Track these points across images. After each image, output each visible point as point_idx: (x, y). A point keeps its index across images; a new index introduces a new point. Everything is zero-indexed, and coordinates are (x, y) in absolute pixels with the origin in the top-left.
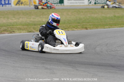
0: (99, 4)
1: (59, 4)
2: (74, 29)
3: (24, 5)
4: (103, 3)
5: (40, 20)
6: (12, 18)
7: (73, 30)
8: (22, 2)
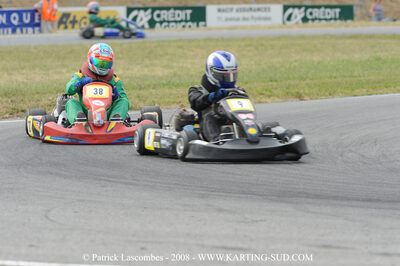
0: (317, 22)
1: (190, 23)
2: (264, 100)
5: (146, 71)
7: (260, 102)
8: (75, 17)
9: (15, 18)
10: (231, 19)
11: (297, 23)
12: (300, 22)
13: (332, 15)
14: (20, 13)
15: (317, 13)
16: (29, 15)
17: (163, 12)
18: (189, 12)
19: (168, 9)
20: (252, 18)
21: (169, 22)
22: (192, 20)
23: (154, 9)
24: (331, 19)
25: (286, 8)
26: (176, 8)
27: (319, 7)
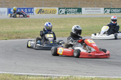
0: (114, 13)
4: (117, 12)
6: (34, 26)
8: (43, 10)
9: (26, 10)
10: (89, 12)
11: (108, 13)
12: (109, 13)
13: (118, 11)
14: (27, 9)
15: (114, 10)
16: (30, 9)
17: (69, 9)
18: (77, 9)
19: (71, 8)
20: (95, 11)
21: (71, 12)
22: (78, 12)
23: (66, 8)
24: (118, 12)
25: (105, 9)
26: (73, 8)
27: (115, 9)
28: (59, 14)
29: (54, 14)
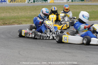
1: (44, 2)
3: (17, 2)
12: (71, 1)
21: (38, 1)
28: (28, 2)
29: (24, 2)
